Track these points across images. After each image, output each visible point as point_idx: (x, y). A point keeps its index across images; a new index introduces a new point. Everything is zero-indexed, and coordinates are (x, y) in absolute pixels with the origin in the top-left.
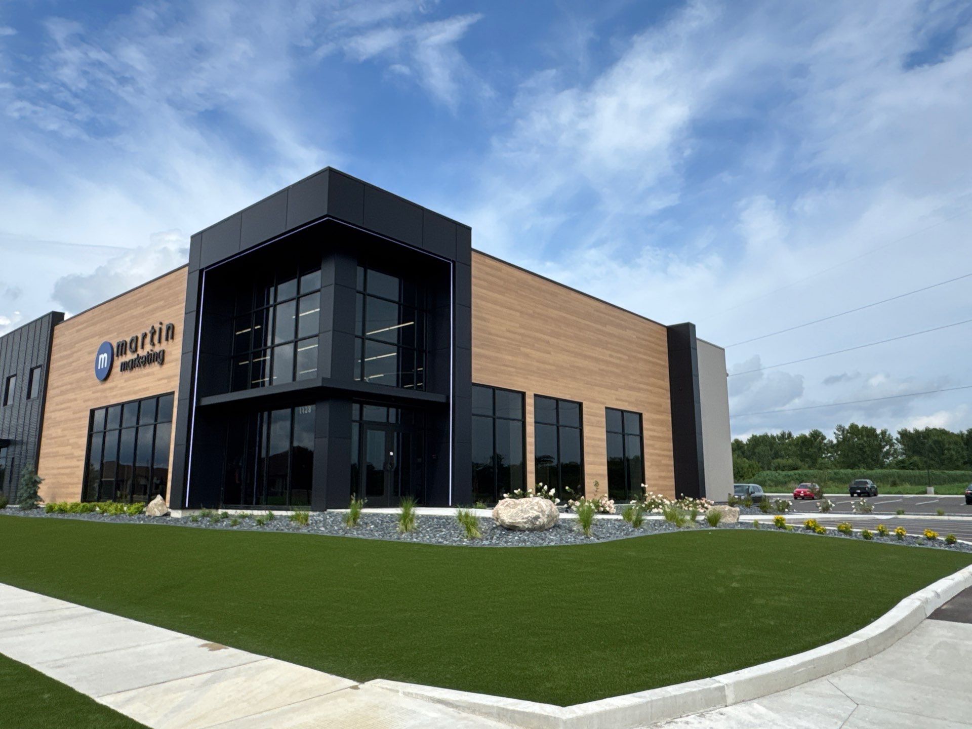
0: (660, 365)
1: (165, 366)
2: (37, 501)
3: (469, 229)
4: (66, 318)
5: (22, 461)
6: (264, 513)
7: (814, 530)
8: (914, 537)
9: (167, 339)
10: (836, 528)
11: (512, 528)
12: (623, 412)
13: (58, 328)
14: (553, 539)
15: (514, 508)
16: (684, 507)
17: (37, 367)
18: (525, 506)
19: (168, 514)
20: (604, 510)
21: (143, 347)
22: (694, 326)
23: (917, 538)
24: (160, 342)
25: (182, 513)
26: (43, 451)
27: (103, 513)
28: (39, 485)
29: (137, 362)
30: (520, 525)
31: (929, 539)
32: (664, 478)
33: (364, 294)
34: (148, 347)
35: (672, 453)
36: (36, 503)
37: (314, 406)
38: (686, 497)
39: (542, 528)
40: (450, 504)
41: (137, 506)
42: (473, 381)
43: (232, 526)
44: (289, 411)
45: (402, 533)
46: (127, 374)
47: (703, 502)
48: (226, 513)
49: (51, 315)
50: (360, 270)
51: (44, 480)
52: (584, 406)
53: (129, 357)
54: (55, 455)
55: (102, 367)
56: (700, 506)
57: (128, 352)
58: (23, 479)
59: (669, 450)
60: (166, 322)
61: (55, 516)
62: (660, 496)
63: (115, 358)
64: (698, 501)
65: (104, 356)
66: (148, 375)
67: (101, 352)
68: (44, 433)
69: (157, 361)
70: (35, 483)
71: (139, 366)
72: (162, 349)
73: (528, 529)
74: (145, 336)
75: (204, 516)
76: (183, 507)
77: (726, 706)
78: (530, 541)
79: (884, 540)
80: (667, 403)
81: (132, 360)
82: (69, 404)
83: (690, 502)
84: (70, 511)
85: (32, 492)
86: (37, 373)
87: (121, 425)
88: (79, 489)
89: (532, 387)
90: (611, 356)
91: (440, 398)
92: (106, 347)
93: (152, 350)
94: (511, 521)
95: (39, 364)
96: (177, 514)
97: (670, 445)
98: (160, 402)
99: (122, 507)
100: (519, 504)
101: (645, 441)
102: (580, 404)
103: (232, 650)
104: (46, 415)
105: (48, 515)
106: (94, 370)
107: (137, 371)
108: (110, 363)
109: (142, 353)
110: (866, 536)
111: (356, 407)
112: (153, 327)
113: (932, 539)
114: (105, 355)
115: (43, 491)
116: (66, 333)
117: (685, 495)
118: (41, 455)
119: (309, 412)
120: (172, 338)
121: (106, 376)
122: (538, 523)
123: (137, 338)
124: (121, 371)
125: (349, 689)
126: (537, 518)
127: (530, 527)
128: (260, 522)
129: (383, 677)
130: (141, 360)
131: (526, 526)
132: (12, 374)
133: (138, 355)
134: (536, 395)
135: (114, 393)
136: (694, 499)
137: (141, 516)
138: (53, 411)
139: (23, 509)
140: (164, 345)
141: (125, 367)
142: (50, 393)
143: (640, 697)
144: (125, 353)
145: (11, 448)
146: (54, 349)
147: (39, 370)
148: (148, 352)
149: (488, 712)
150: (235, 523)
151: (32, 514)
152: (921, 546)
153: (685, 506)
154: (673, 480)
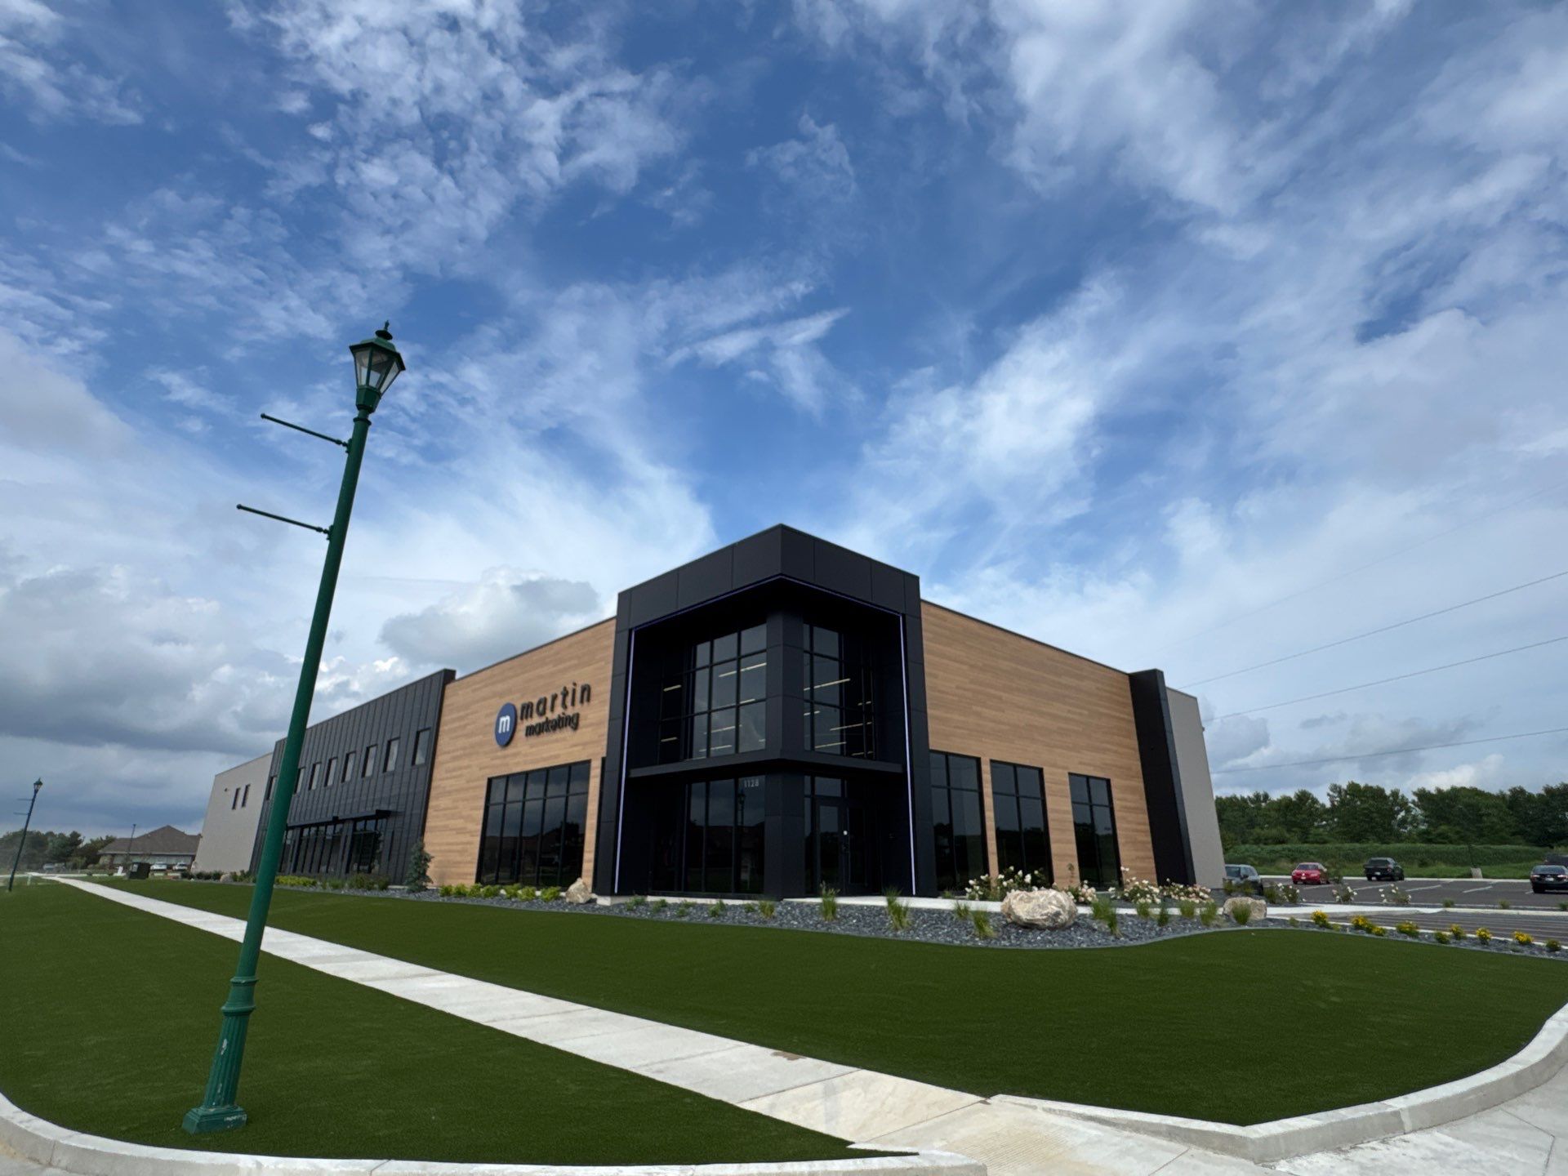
0: (1123, 719)
1: (579, 731)
2: (426, 882)
3: (916, 579)
4: (458, 676)
5: (405, 835)
6: (714, 901)
7: (1369, 931)
8: (1500, 941)
9: (582, 701)
10: (1394, 928)
11: (1030, 926)
12: (1088, 778)
13: (450, 688)
14: (1080, 940)
15: (1029, 902)
16: (1173, 896)
17: (425, 730)
18: (1042, 900)
19: (592, 901)
20: (1086, 900)
21: (552, 709)
22: (1161, 673)
23: (1505, 942)
24: (573, 704)
25: (612, 900)
26: (429, 824)
27: (510, 898)
28: (429, 864)
29: (545, 726)
30: (1039, 923)
31: (1522, 943)
32: (1143, 859)
33: (812, 654)
34: (559, 710)
35: (1148, 828)
36: (424, 884)
37: (763, 777)
38: (1173, 884)
39: (1064, 927)
40: (914, 893)
41: (553, 891)
42: (931, 748)
43: (680, 917)
44: (732, 781)
45: (896, 929)
46: (534, 739)
47: (1197, 889)
48: (663, 901)
49: (443, 674)
50: (806, 627)
51: (433, 857)
52: (1045, 771)
53: (536, 720)
54: (446, 828)
55: (504, 731)
56: (1194, 895)
57: (535, 714)
58: (413, 857)
59: (1144, 824)
60: (580, 683)
61: (455, 900)
62: (1146, 882)
63: (519, 721)
64: (1190, 889)
65: (506, 719)
66: (557, 741)
67: (502, 713)
68: (432, 803)
69: (569, 724)
70: (424, 859)
71: (547, 730)
72: (576, 712)
73: (1049, 928)
74: (555, 697)
75: (638, 904)
76: (611, 894)
77: (1405, 1134)
78: (1056, 943)
79: (1463, 945)
80: (1137, 765)
81: (540, 724)
82: (459, 773)
83: (1181, 890)
84: (470, 895)
85: (421, 872)
86: (424, 737)
87: (524, 797)
88: (473, 869)
89: (988, 751)
90: (1069, 711)
91: (896, 769)
92: (508, 709)
93: (564, 714)
94: (1028, 918)
95: (427, 726)
96: (604, 901)
97: (1145, 818)
98: (575, 772)
99: (533, 891)
100: (1033, 898)
101: (1117, 814)
102: (1041, 771)
103: (809, 1060)
104: (434, 784)
105: (446, 899)
106: (494, 736)
107: (546, 737)
108: (513, 725)
109: (551, 716)
110: (1441, 939)
111: (807, 779)
112: (565, 688)
113: (1527, 943)
114: (508, 718)
115: (431, 870)
116: (460, 693)
117: (1172, 881)
118: (426, 829)
119: (757, 785)
120: (588, 700)
121: (506, 740)
122: (1059, 920)
123: (545, 699)
124: (527, 735)
125: (980, 1104)
126: (1057, 914)
127: (1051, 925)
128: (714, 914)
129: (1003, 1093)
130: (550, 725)
131: (1047, 924)
132: (393, 737)
133: (547, 719)
134: (992, 761)
135: (516, 760)
136: (1185, 886)
137: (560, 902)
138: (441, 780)
139: (411, 891)
140: (578, 709)
141: (531, 731)
142: (439, 759)
143: (1318, 1119)
144: (531, 716)
145: (391, 820)
146: (445, 710)
147: (427, 733)
148: (559, 716)
149: (1155, 1131)
150: (682, 914)
151: (424, 897)
152: (1516, 954)
153: (1175, 894)
154: (1153, 861)
